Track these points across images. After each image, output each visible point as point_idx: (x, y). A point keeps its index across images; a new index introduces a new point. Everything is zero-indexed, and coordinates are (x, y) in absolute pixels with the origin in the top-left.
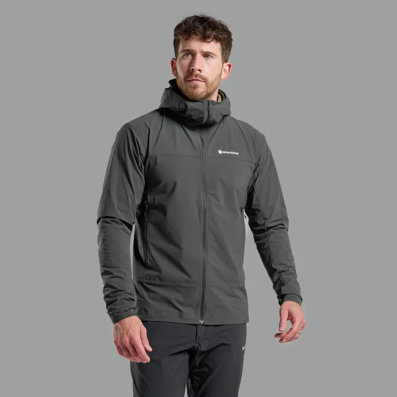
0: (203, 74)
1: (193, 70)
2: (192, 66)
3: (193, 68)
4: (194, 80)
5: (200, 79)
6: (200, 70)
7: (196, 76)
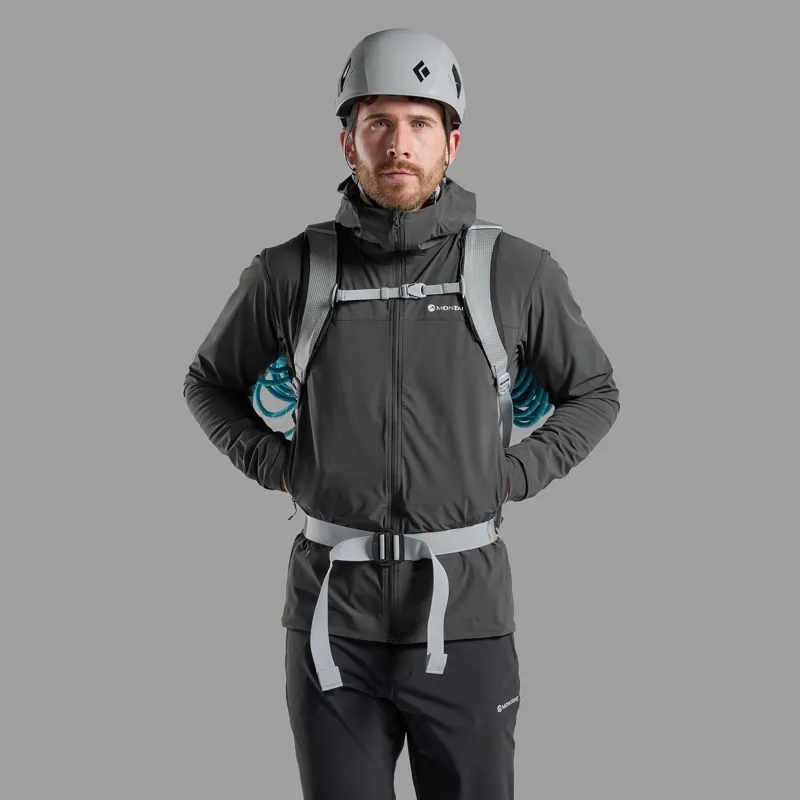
0: (411, 160)
1: (393, 153)
2: (392, 147)
3: (393, 150)
4: (396, 173)
5: (408, 171)
6: (406, 154)
7: (400, 165)
